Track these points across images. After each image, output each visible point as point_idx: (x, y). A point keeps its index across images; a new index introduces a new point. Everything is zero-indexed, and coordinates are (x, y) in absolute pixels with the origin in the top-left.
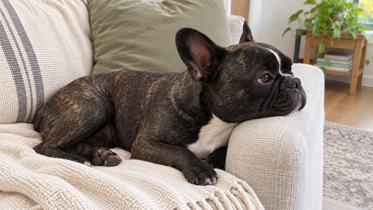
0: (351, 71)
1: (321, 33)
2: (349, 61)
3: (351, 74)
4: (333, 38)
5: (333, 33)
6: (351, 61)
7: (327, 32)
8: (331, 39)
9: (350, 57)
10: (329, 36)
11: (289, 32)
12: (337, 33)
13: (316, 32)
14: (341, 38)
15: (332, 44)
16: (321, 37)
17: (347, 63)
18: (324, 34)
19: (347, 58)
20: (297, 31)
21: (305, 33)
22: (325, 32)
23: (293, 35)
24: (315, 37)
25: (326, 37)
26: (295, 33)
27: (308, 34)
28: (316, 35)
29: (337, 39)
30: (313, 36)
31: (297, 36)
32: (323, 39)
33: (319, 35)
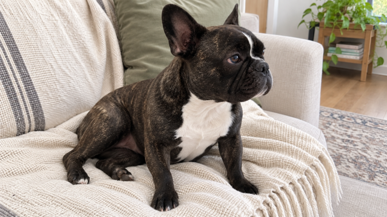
0: (362, 58)
1: (332, 24)
2: (359, 49)
3: (362, 62)
4: (342, 28)
5: (342, 24)
6: (362, 50)
7: (337, 23)
8: (341, 29)
9: (360, 46)
10: (339, 27)
11: (303, 24)
12: (346, 24)
13: (327, 23)
14: (349, 29)
15: (342, 34)
16: (332, 28)
17: (358, 51)
18: (335, 25)
19: (357, 47)
20: (311, 23)
21: (318, 25)
22: (335, 23)
23: (307, 27)
24: (327, 27)
25: (336, 28)
26: (308, 25)
27: (320, 25)
28: (327, 26)
29: (346, 29)
30: (325, 27)
31: (310, 27)
32: (333, 29)
33: (331, 26)
